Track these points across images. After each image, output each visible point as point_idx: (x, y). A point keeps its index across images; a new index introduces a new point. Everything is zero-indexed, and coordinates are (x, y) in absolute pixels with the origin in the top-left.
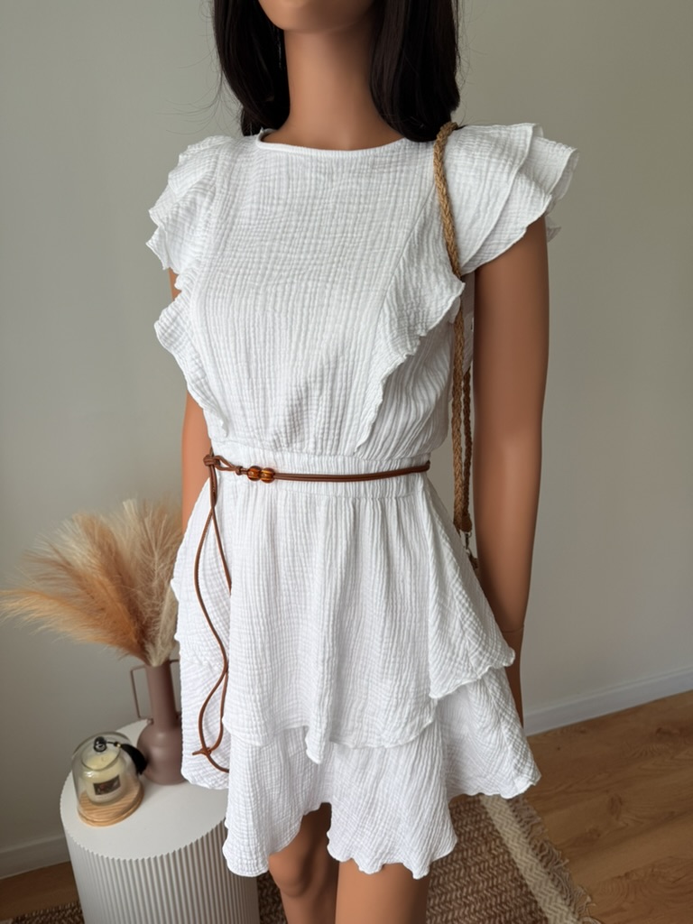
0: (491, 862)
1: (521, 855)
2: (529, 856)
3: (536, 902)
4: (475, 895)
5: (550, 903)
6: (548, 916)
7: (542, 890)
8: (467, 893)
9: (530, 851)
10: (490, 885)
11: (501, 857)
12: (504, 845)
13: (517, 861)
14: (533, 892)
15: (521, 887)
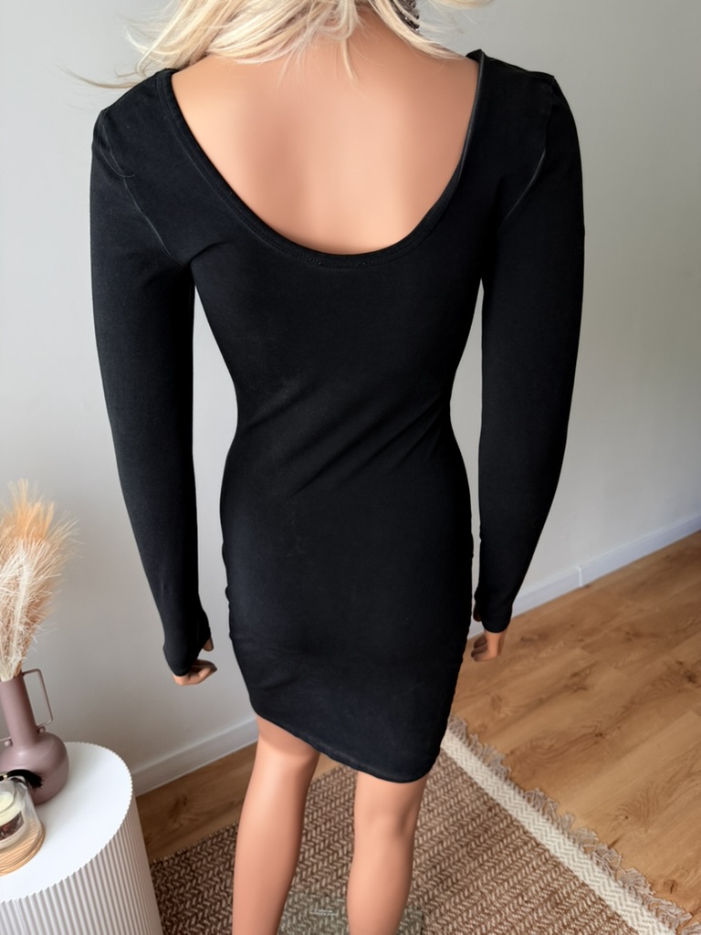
0: (442, 772)
1: (466, 761)
2: (473, 761)
3: (487, 794)
4: (435, 801)
5: (498, 792)
6: (499, 801)
7: (489, 783)
8: (429, 802)
9: (473, 757)
10: (446, 790)
11: (450, 768)
12: (450, 759)
13: (463, 766)
14: (483, 787)
15: (472, 785)
